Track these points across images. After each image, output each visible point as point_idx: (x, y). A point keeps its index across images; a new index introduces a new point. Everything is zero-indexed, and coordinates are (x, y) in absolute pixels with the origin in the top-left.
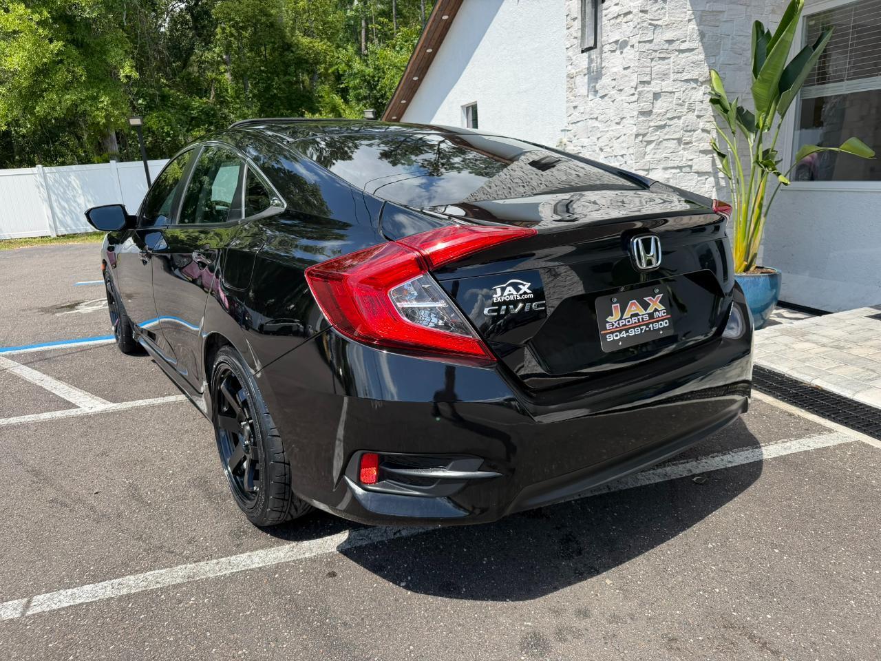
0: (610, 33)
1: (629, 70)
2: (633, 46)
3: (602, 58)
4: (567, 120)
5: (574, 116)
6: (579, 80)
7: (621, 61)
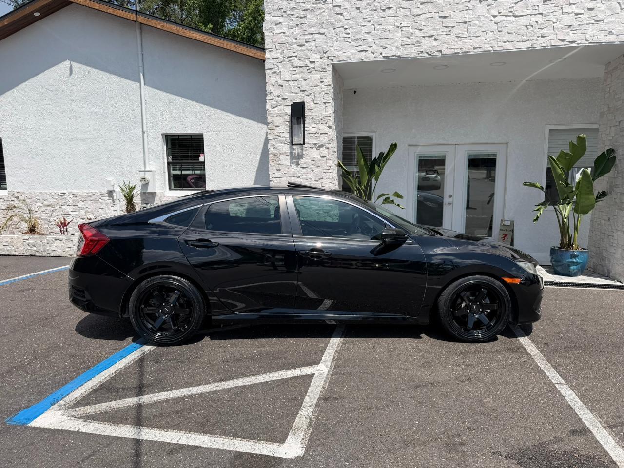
0: (311, 140)
1: (325, 158)
2: (328, 148)
3: (303, 149)
4: (271, 176)
5: (278, 174)
6: (282, 157)
7: (318, 153)
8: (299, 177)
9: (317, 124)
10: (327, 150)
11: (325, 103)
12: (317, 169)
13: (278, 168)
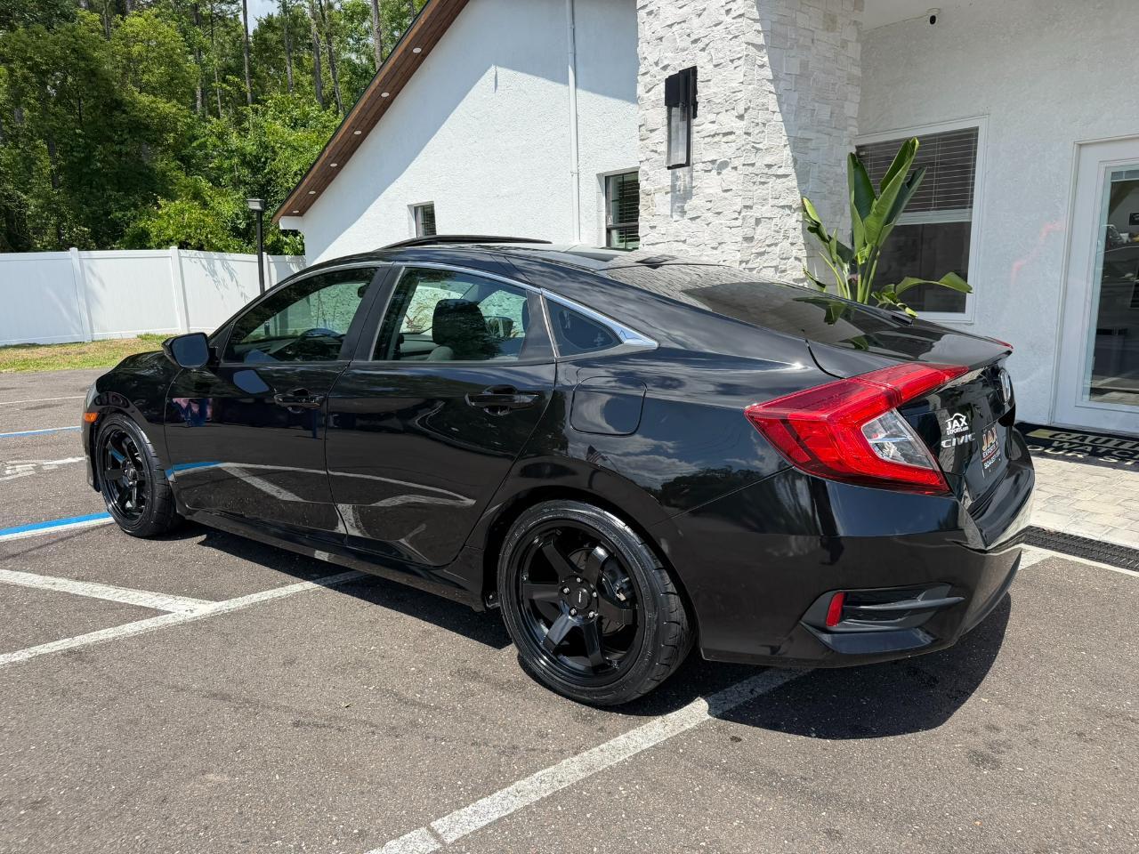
0: (704, 152)
1: (730, 192)
2: (735, 168)
3: (690, 177)
4: (641, 240)
5: (652, 236)
6: (658, 198)
7: (720, 182)
8: (684, 242)
9: (718, 114)
11: (733, 61)
13: (652, 224)
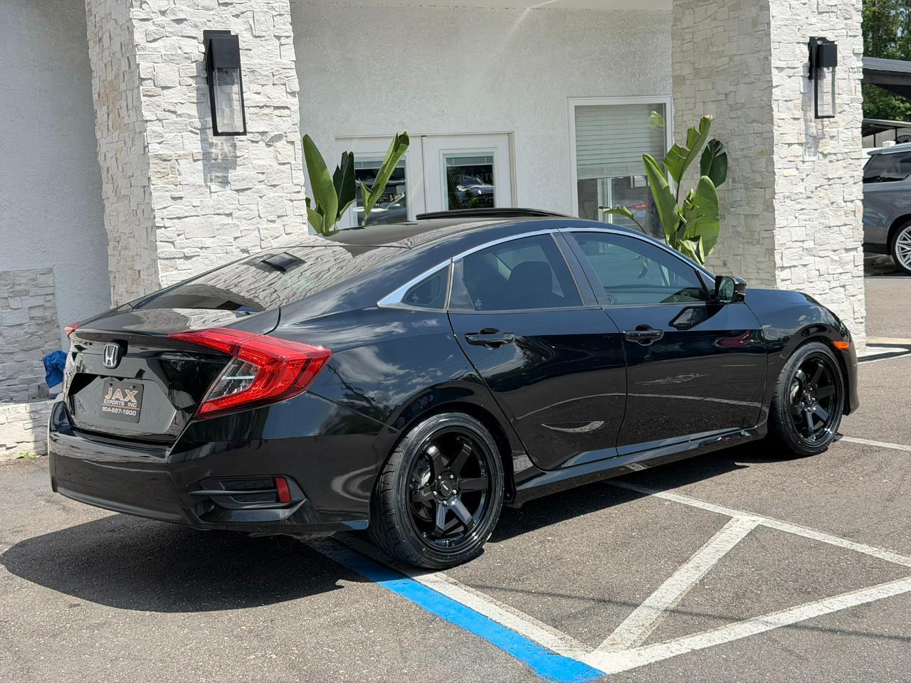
0: (250, 122)
1: (288, 166)
2: (292, 143)
3: (234, 146)
4: (158, 214)
5: (176, 209)
6: (184, 165)
7: (272, 155)
8: (230, 215)
9: (263, 85)
10: (291, 147)
11: (278, 38)
12: (271, 194)
13: (177, 195)
